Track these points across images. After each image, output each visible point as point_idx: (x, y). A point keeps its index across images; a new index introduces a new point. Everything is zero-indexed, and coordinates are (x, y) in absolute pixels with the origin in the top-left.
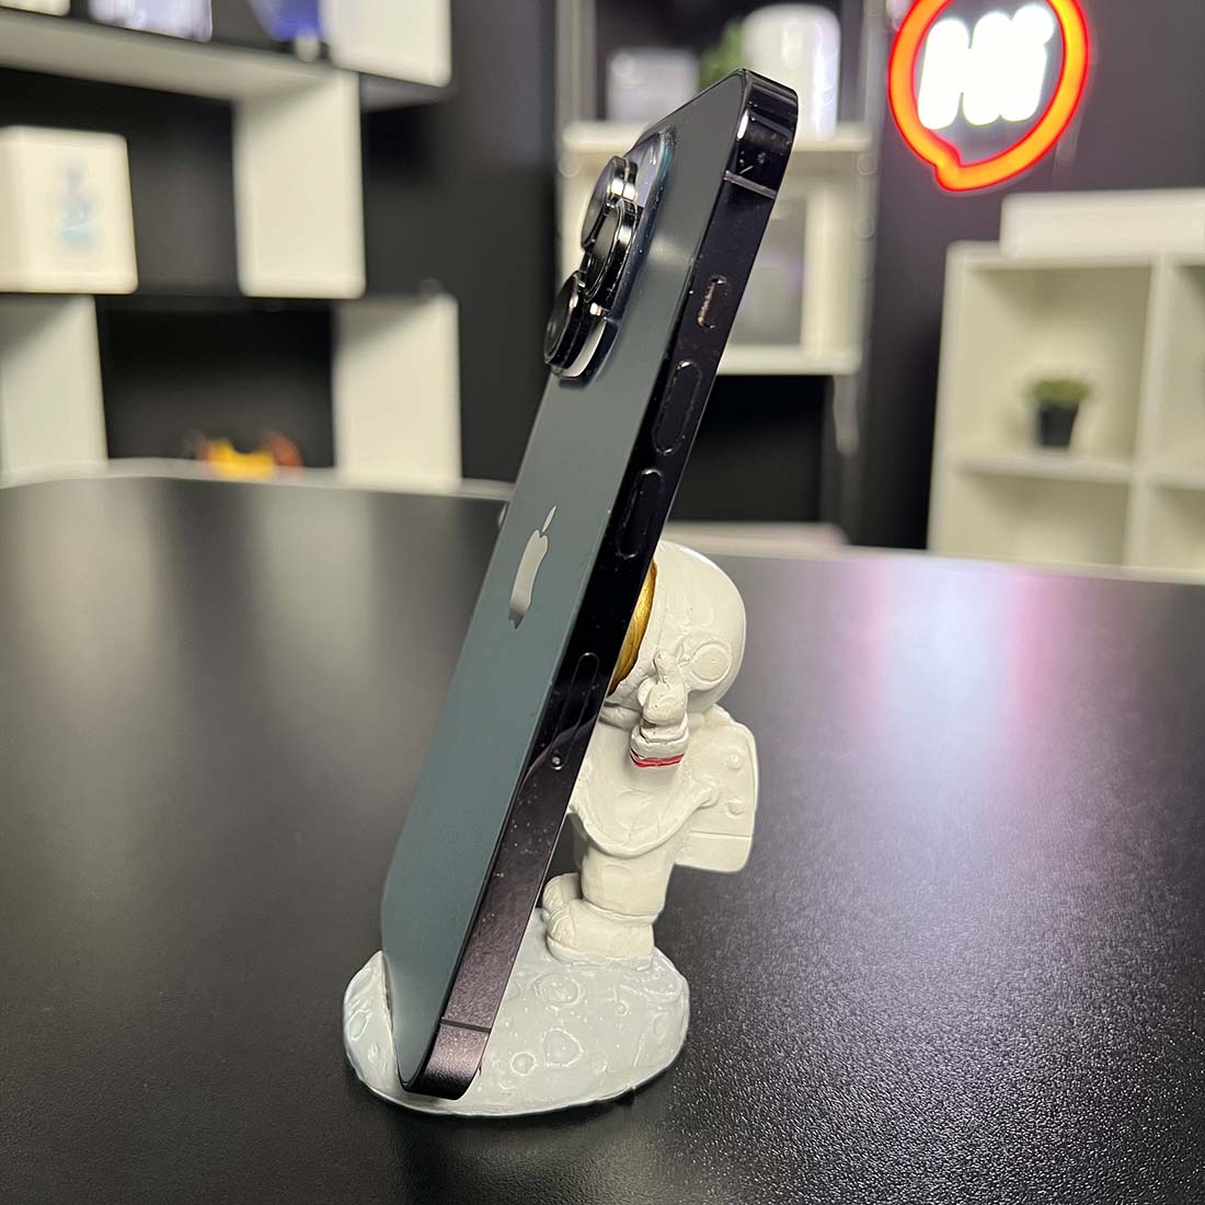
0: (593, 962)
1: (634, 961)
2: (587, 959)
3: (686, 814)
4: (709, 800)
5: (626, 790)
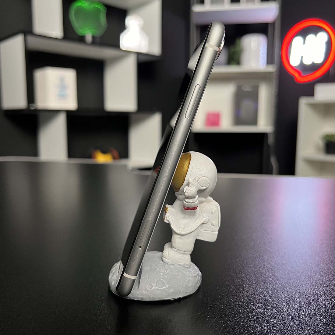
0: (173, 263)
1: (185, 264)
2: (172, 263)
3: (199, 224)
4: (206, 221)
5: (183, 217)
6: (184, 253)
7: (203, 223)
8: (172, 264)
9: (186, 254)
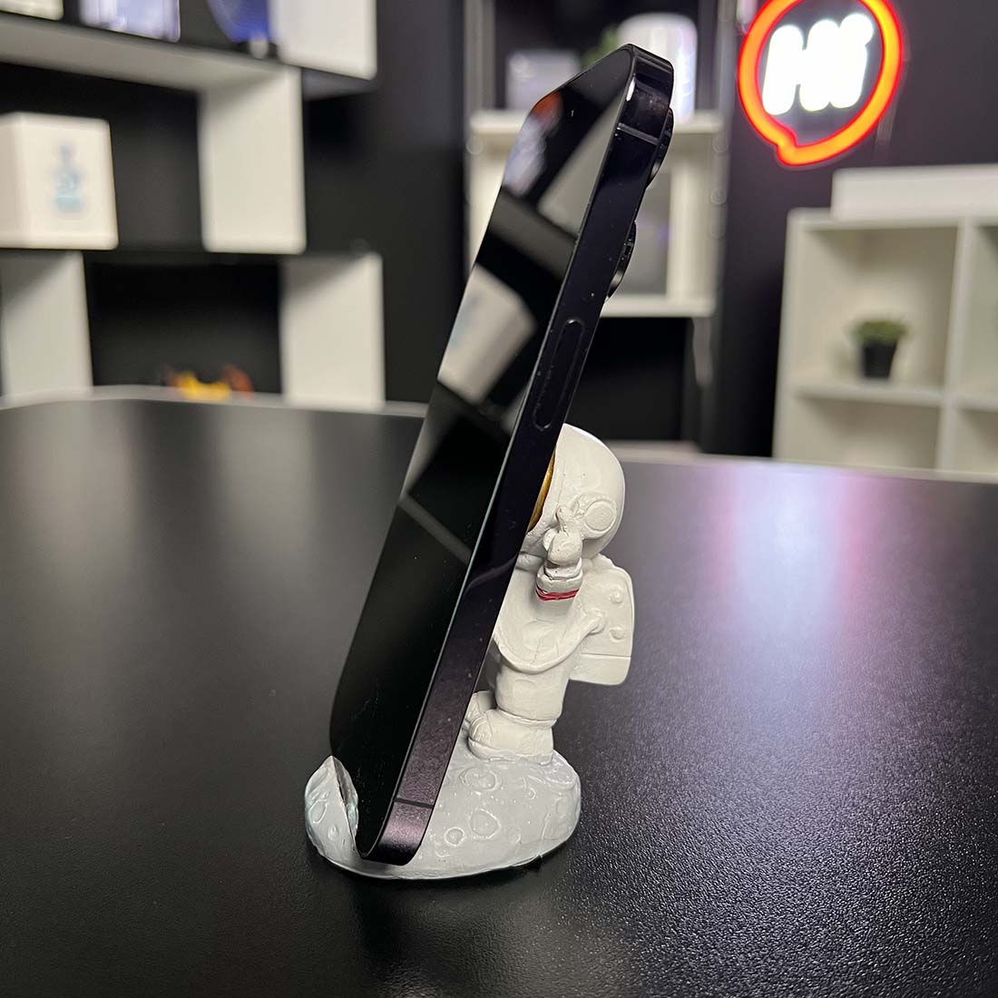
1: (538, 757)
2: (501, 756)
3: (579, 638)
4: (597, 628)
5: (532, 620)
6: (537, 725)
7: (590, 634)
8: (502, 759)
9: (543, 727)
